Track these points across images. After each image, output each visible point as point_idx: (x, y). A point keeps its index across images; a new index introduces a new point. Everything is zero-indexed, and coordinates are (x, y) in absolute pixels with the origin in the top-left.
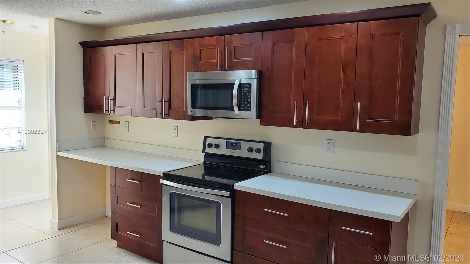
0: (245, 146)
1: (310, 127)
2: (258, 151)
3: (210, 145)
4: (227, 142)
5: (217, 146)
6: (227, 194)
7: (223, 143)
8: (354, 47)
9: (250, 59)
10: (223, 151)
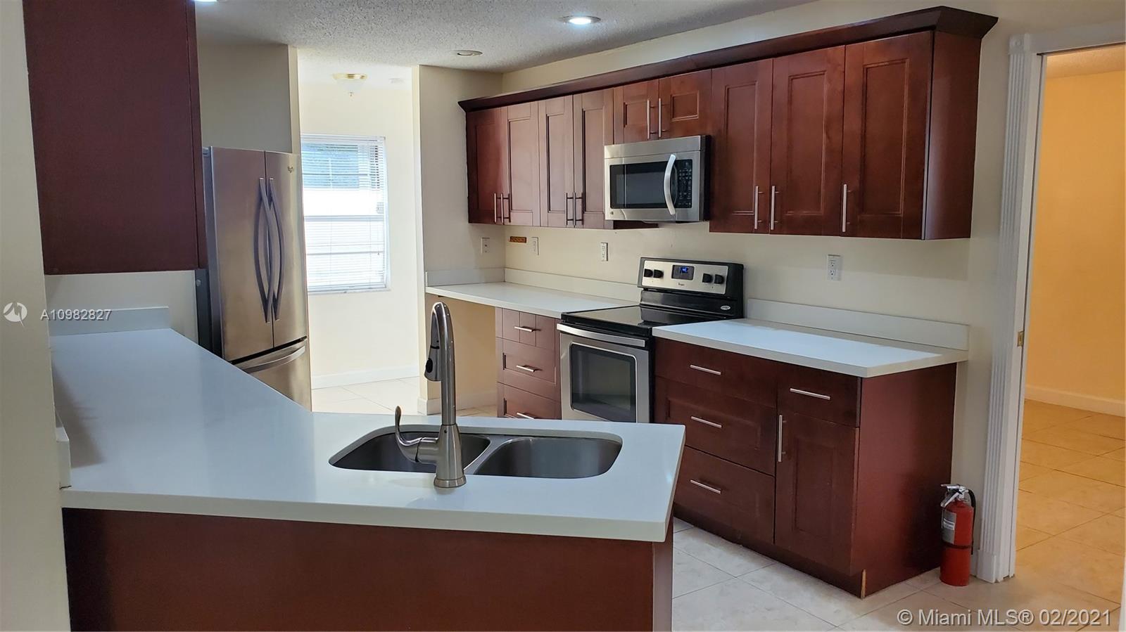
0: (699, 271)
1: (778, 230)
2: (720, 280)
3: (649, 273)
4: (674, 266)
5: (659, 274)
6: (642, 343)
7: (667, 268)
8: (840, 88)
9: (697, 116)
10: (669, 283)
